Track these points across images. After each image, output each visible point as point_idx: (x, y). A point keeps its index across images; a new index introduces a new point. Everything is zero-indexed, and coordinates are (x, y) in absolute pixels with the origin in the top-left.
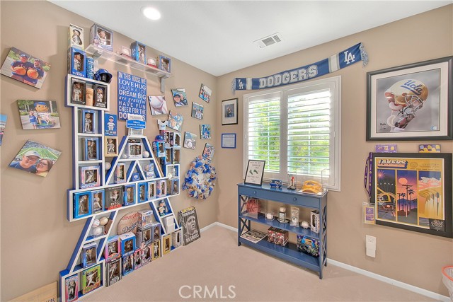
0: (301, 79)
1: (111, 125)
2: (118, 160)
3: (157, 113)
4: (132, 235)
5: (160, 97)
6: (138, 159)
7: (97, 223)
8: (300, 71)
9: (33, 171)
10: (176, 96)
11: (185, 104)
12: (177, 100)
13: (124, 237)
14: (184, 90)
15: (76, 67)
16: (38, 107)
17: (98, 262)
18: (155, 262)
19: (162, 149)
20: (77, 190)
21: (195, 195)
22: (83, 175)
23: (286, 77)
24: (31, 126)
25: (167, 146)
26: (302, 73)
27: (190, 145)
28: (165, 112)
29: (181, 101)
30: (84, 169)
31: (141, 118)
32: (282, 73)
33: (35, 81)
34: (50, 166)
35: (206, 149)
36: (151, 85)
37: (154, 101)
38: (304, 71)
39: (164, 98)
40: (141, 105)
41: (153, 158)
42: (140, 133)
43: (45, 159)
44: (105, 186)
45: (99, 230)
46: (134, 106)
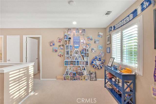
0: (127, 22)
1: (71, 48)
2: (72, 55)
3: (82, 44)
4: (75, 72)
5: (83, 40)
6: (77, 55)
7: (69, 67)
8: (127, 18)
9: (60, 56)
10: (88, 38)
11: (91, 40)
12: (89, 39)
13: (74, 72)
14: (91, 36)
15: (66, 38)
16: (61, 46)
17: (69, 75)
18: (81, 81)
19: (83, 53)
20: (65, 60)
21: (95, 67)
22: (66, 58)
23: (123, 22)
24: (60, 49)
25: (85, 52)
26: (128, 19)
27: (94, 52)
28: (85, 43)
29: (90, 39)
30: (67, 56)
31: (78, 46)
32: (121, 21)
33: (60, 42)
34: (62, 56)
35: (100, 53)
36: (81, 37)
37: (82, 41)
38: (128, 18)
39: (84, 40)
40: (79, 43)
41: (80, 55)
42: (77, 49)
43: (62, 54)
44: (70, 60)
45: (69, 69)
46: (77, 43)
